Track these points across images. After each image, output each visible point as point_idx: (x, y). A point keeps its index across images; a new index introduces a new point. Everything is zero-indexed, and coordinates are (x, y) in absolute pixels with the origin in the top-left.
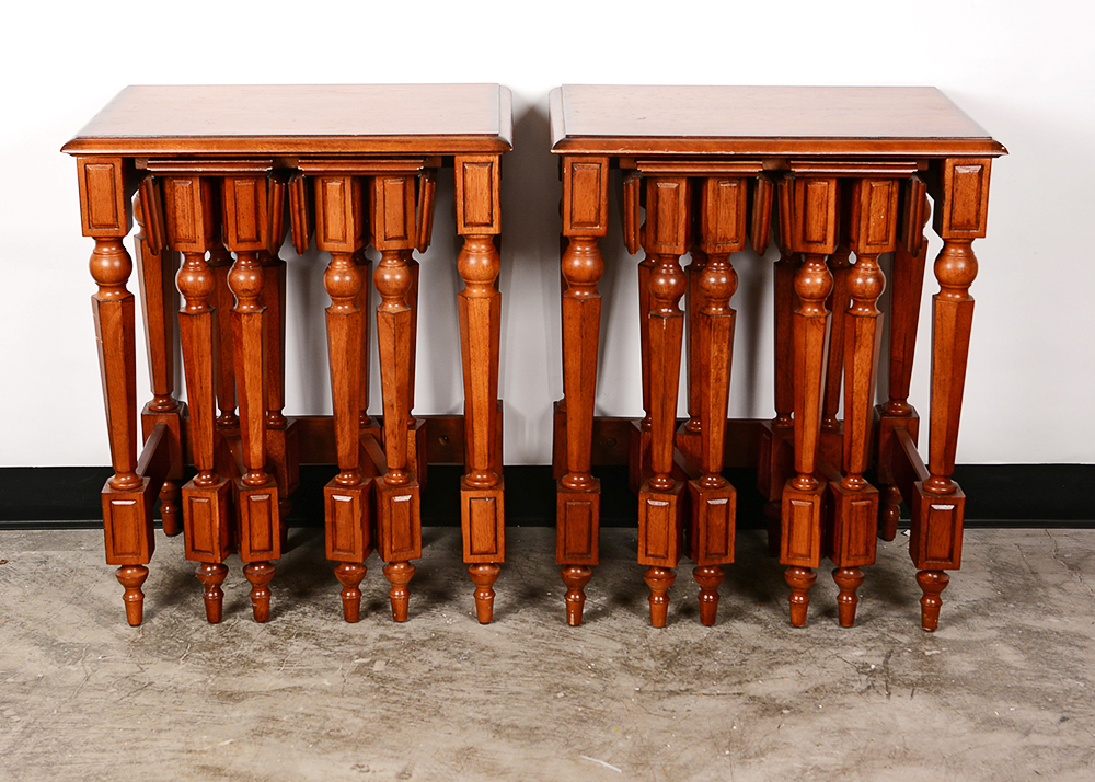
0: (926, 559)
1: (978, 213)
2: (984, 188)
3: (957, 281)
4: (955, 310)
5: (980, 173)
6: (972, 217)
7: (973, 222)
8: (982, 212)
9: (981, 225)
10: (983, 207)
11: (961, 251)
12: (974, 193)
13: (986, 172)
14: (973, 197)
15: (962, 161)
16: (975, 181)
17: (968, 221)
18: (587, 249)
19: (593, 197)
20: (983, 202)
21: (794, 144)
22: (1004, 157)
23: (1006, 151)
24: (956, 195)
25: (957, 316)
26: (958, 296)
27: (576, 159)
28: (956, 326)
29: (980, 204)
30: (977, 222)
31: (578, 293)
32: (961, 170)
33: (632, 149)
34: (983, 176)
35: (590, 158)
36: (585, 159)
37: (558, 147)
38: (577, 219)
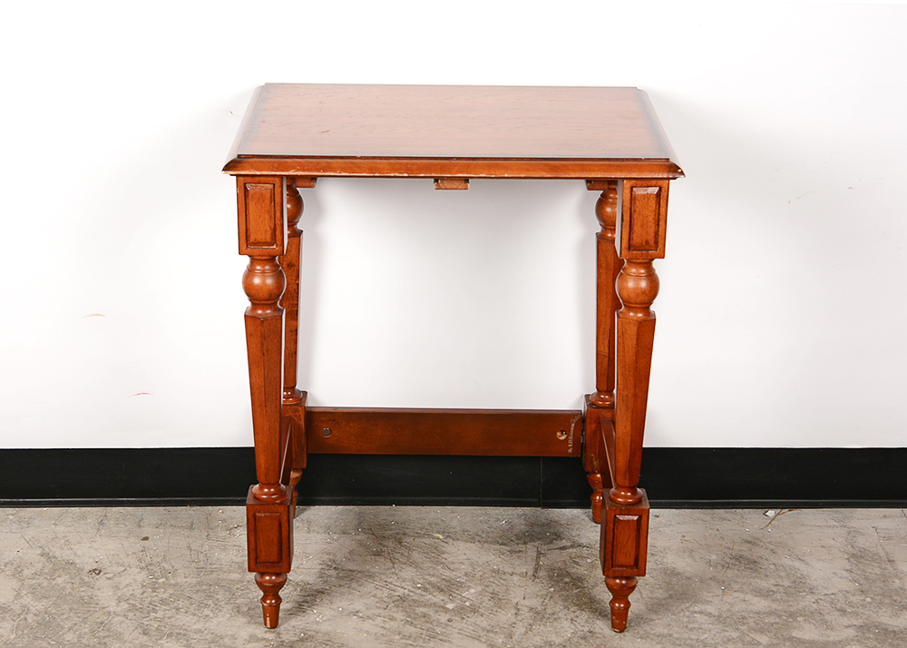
0: (612, 566)
1: (656, 234)
2: (662, 209)
3: (638, 301)
4: (636, 328)
5: (659, 195)
6: (651, 237)
7: (652, 243)
8: (661, 233)
9: (660, 246)
10: (661, 229)
11: (643, 271)
12: (653, 214)
13: (663, 194)
14: (651, 218)
15: (640, 183)
16: (653, 203)
17: (647, 242)
18: (267, 267)
19: (267, 217)
20: (662, 223)
21: (468, 166)
22: (680, 179)
23: (682, 173)
24: (635, 216)
25: (638, 334)
26: (640, 315)
27: (249, 179)
28: (637, 344)
29: (658, 225)
30: (656, 243)
31: (260, 312)
32: (639, 191)
33: (304, 171)
34: (661, 199)
35: (262, 178)
36: (257, 179)
37: (227, 168)
38: (252, 239)
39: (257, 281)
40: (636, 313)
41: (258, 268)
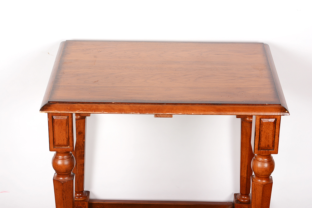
1: (274, 142)
2: (277, 130)
3: (263, 174)
4: (262, 188)
5: (275, 122)
6: (270, 143)
7: (271, 146)
8: (276, 141)
9: (275, 148)
10: (276, 139)
11: (266, 160)
12: (272, 132)
13: (278, 122)
14: (271, 134)
16: (272, 127)
17: (268, 146)
18: (65, 157)
19: (64, 132)
20: (276, 137)
22: (287, 116)
23: (288, 112)
24: (262, 133)
25: (263, 191)
26: (264, 181)
27: (54, 114)
28: (263, 196)
29: (275, 137)
30: (273, 146)
31: (61, 178)
32: (265, 120)
33: (84, 111)
34: (276, 124)
35: (61, 114)
36: (59, 114)
37: (43, 109)
38: (57, 143)
39: (60, 162)
40: (262, 180)
41: (60, 157)
